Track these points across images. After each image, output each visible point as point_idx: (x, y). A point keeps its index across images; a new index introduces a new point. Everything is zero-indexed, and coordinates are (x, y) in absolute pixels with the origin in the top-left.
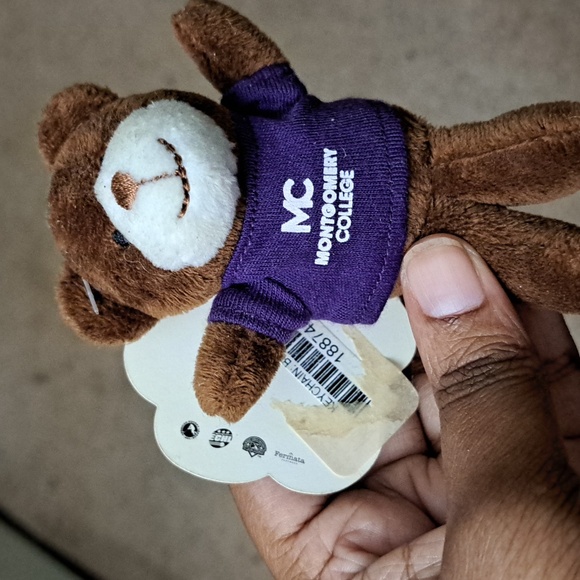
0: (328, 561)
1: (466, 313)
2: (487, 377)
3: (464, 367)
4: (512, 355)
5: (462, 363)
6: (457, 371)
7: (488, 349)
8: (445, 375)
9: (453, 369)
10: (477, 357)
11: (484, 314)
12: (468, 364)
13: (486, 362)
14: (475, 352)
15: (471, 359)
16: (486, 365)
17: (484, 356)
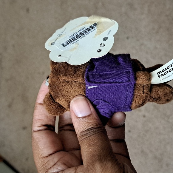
0: (54, 165)
1: (87, 116)
2: (94, 132)
3: (87, 130)
4: (99, 127)
5: (86, 129)
6: (85, 131)
7: (93, 125)
8: (82, 132)
9: (84, 130)
10: (90, 127)
11: (91, 116)
12: (88, 129)
13: (93, 128)
14: (90, 126)
15: (89, 128)
16: (93, 129)
17: (92, 127)
